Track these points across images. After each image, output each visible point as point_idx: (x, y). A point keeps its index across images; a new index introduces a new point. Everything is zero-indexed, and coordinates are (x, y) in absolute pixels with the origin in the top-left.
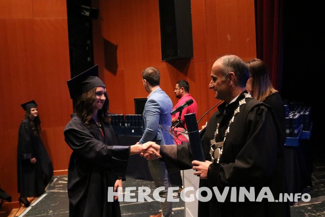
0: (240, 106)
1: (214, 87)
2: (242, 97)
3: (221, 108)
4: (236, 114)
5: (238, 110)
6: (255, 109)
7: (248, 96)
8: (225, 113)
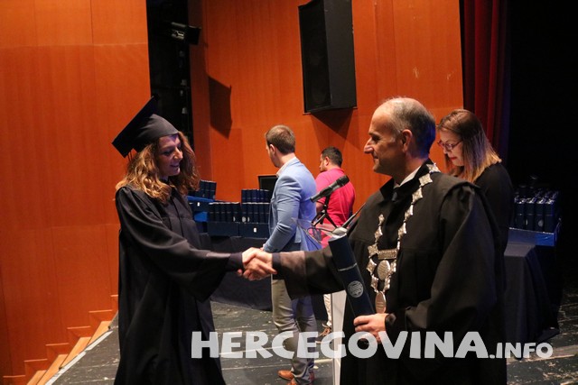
0: (422, 187)
1: (372, 152)
2: (424, 171)
3: (387, 189)
4: (417, 202)
5: (418, 194)
6: (455, 192)
7: (434, 169)
8: (394, 199)
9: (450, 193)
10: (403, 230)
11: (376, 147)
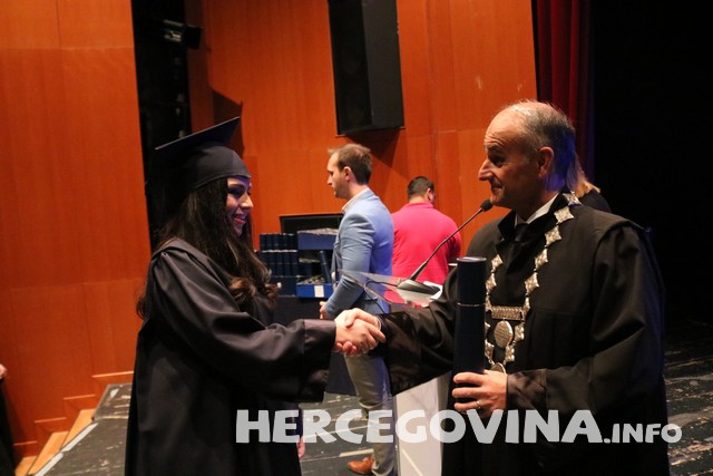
8: (519, 239)
9: (607, 236)
10: (533, 282)
11: (498, 171)
